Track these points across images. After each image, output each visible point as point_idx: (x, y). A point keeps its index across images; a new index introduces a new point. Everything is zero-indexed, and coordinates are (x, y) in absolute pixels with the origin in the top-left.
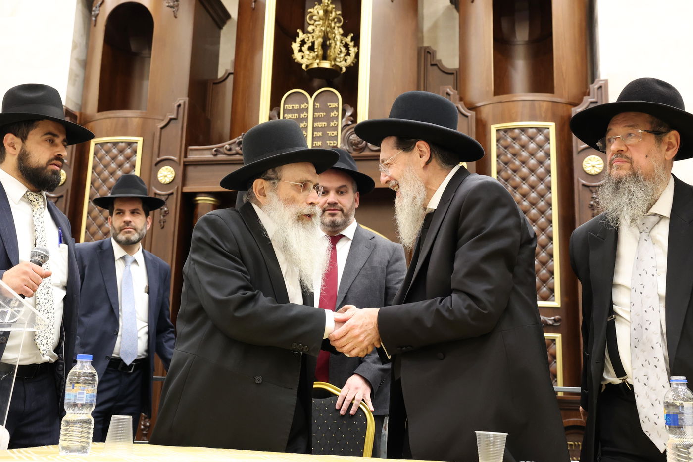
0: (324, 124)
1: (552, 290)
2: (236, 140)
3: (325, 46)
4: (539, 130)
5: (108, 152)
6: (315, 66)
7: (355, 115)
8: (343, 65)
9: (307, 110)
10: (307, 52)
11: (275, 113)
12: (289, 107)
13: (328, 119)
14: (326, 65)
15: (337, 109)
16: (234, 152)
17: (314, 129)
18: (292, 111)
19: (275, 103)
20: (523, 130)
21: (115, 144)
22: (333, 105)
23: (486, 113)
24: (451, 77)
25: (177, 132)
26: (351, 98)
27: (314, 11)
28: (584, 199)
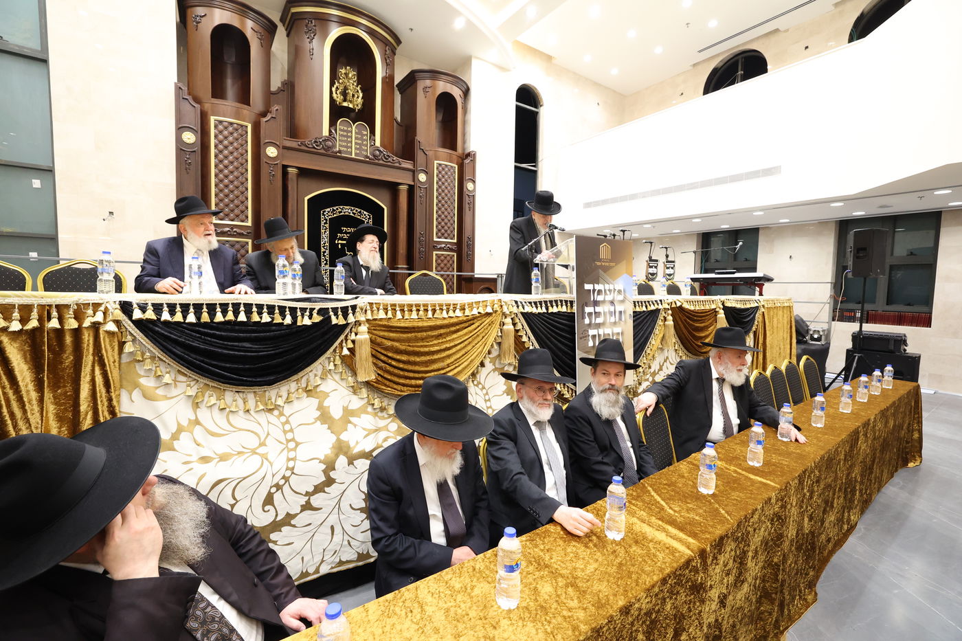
0: (360, 142)
2: (312, 139)
4: (452, 167)
5: (226, 128)
6: (345, 104)
7: (374, 140)
8: (357, 107)
9: (351, 132)
10: (339, 95)
11: (332, 131)
12: (342, 128)
13: (362, 140)
14: (351, 106)
15: (367, 135)
16: (311, 146)
17: (356, 143)
18: (343, 130)
19: (333, 123)
20: (446, 166)
21: (231, 124)
22: (365, 133)
23: (430, 154)
25: (277, 126)
26: (373, 132)
27: (343, 71)
28: (466, 200)
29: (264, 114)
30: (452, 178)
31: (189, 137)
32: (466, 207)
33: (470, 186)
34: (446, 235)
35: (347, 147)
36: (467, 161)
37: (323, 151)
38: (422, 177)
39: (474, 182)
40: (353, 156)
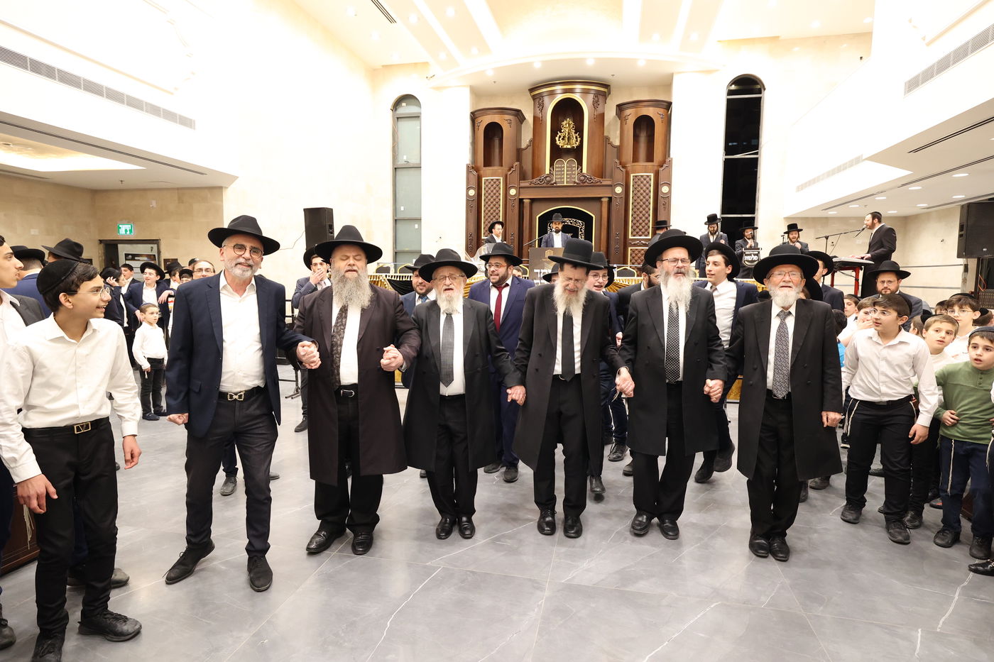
0: (570, 173)
1: (649, 233)
2: (538, 178)
3: (569, 139)
4: (648, 176)
5: (490, 183)
6: (565, 147)
7: (582, 169)
8: (575, 145)
9: (564, 167)
10: (562, 141)
11: (552, 169)
12: (557, 166)
13: (572, 171)
14: (569, 147)
15: (575, 167)
16: (538, 183)
17: (567, 174)
18: (559, 167)
19: (552, 165)
20: (642, 176)
21: (492, 180)
22: (574, 165)
23: (629, 169)
24: (616, 149)
25: (516, 176)
26: (580, 163)
27: (564, 123)
28: (661, 201)
29: (510, 170)
30: (648, 185)
31: (472, 192)
32: (661, 207)
33: (665, 189)
34: (641, 233)
35: (561, 178)
36: (663, 168)
37: (545, 185)
38: (619, 190)
39: (669, 185)
40: (565, 184)
